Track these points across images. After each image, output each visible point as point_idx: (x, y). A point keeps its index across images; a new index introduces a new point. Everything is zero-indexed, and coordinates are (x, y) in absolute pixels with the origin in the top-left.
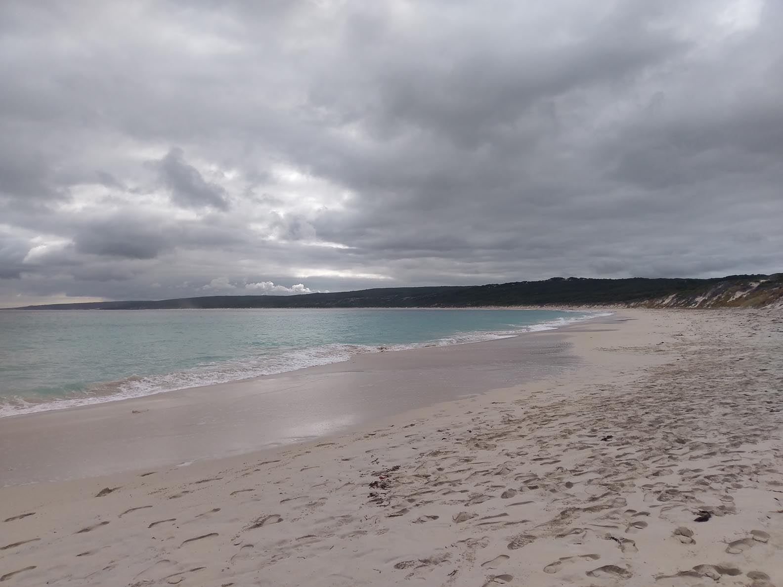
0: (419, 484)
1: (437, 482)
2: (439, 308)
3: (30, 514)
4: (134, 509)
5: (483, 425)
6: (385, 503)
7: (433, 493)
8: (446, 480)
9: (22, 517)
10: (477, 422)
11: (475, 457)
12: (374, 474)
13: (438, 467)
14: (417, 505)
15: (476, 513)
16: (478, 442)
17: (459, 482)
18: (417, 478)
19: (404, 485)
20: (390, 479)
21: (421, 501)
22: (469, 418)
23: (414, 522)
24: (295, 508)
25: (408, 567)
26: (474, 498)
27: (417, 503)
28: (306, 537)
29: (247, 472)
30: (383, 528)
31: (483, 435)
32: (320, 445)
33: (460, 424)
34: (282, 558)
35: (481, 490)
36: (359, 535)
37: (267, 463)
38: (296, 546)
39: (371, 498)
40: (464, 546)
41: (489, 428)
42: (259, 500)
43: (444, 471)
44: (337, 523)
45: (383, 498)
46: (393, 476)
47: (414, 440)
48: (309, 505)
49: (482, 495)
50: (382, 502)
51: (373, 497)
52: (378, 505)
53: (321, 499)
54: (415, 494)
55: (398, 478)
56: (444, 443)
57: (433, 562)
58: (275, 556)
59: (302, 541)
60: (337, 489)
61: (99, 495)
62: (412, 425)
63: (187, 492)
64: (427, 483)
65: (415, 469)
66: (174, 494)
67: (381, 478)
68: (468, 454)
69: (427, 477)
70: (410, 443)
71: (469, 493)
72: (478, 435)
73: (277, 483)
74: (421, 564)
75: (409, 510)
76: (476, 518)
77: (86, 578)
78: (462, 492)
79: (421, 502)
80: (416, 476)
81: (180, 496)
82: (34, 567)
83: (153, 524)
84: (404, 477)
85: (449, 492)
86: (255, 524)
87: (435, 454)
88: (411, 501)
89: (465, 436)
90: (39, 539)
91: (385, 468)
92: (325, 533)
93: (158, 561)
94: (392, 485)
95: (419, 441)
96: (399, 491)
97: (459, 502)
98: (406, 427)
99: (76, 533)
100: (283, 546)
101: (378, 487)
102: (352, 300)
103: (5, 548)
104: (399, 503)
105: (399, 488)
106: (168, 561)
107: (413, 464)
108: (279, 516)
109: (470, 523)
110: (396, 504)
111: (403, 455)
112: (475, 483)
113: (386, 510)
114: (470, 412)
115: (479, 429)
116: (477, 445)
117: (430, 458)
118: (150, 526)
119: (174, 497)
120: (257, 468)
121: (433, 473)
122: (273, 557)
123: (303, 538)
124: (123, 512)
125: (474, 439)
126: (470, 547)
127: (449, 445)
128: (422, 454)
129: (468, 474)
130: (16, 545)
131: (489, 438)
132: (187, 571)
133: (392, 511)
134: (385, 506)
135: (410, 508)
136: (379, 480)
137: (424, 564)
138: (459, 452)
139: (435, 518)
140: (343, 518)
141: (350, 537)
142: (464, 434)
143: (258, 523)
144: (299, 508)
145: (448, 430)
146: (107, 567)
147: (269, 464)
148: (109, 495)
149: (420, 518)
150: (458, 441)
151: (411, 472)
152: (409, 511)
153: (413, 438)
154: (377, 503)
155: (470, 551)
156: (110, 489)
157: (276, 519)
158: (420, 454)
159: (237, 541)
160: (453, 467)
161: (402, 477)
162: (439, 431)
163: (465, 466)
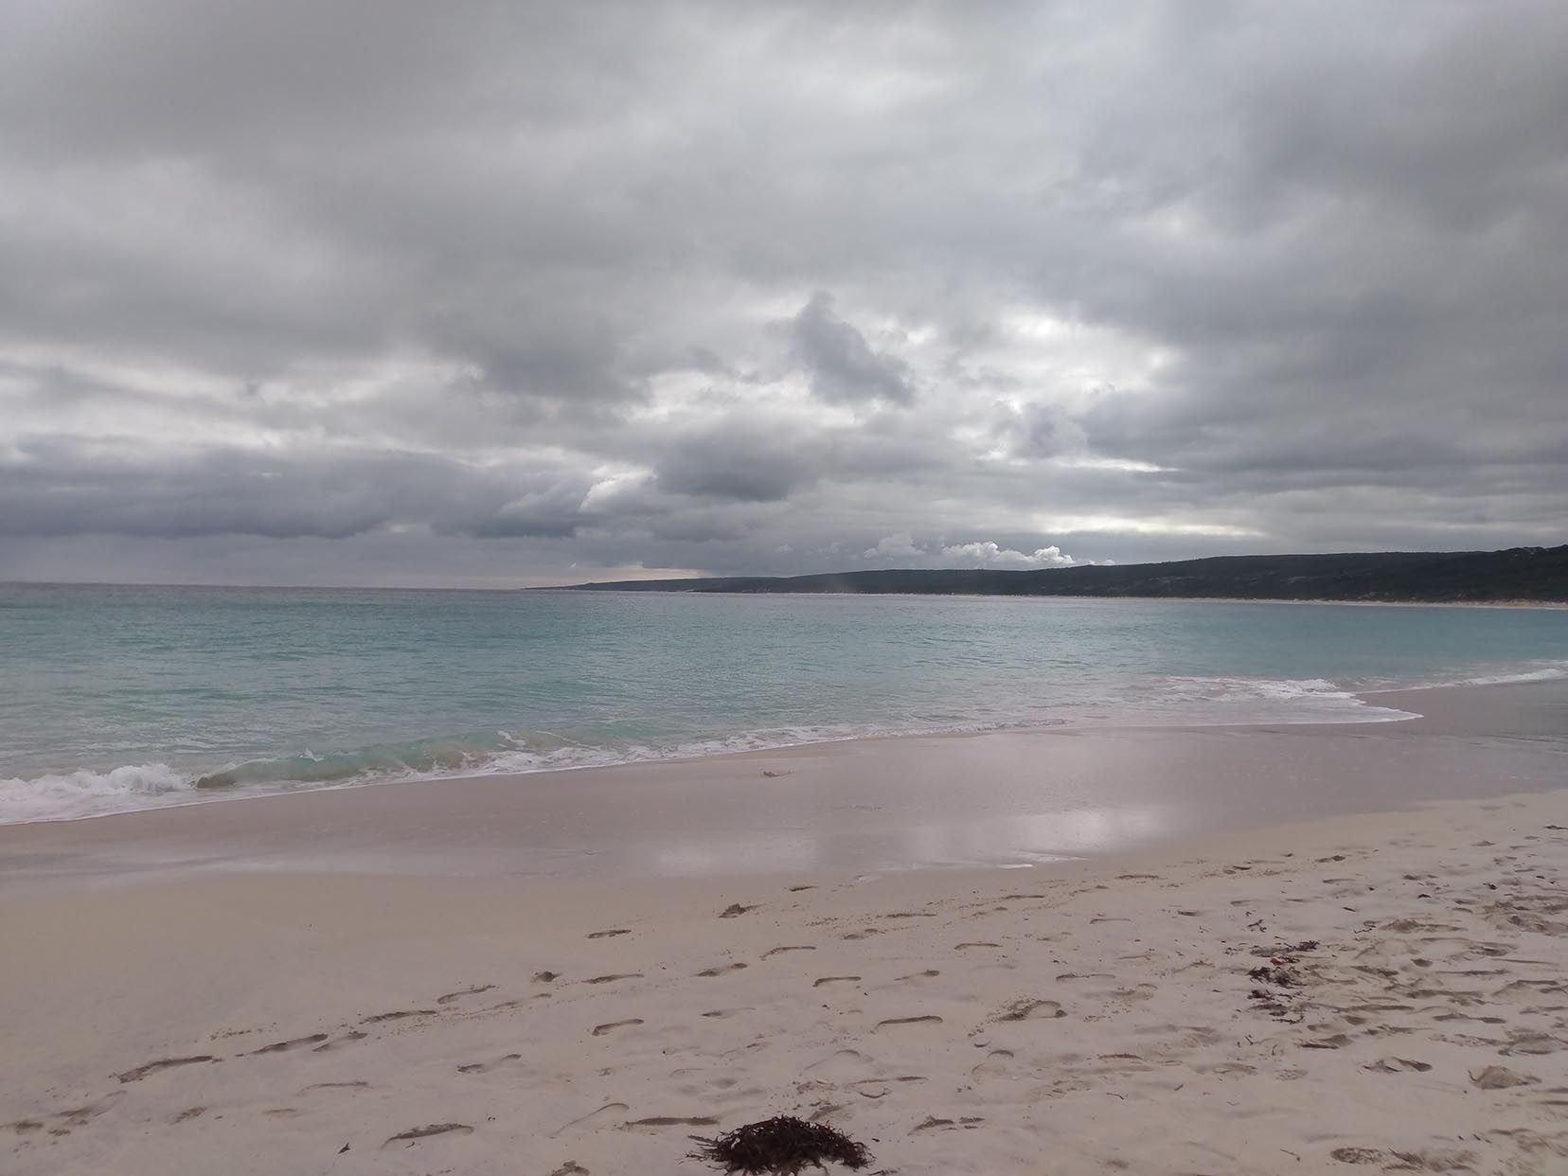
0: (1371, 987)
1: (1415, 990)
2: (1378, 603)
3: (624, 932)
4: (784, 949)
5: (1525, 877)
6: (1290, 1016)
7: (1409, 1011)
8: (1441, 988)
9: (613, 933)
10: (1510, 867)
11: (1513, 947)
12: (1257, 952)
13: (1417, 957)
14: (1372, 1032)
15: (1534, 1074)
16: (1519, 914)
17: (1477, 997)
18: (1364, 973)
19: (1331, 984)
20: (1297, 967)
21: (1380, 1025)
22: (1487, 856)
23: (1366, 1068)
24: (1088, 996)
25: (1366, 1163)
26: (1523, 1039)
27: (1373, 1027)
28: (1121, 1056)
29: (980, 909)
30: (1292, 1068)
31: (1530, 899)
32: (1125, 876)
33: (1463, 868)
34: (1073, 1089)
35: (1541, 1024)
36: (1239, 1074)
37: (1018, 897)
38: (1101, 1071)
39: (1257, 1002)
40: (1510, 1145)
41: (1545, 883)
42: (1012, 968)
43: (1433, 968)
44: (1185, 1040)
45: (1286, 1004)
46: (1303, 963)
47: (1346, 890)
48: (1119, 994)
49: (1545, 1037)
50: (1283, 1014)
51: (1259, 999)
52: (1275, 1018)
53: (1142, 985)
54: (1363, 1008)
55: (1317, 966)
56: (1423, 906)
57: (1431, 1164)
58: (1059, 1082)
59: (1112, 1063)
60: (1175, 971)
61: (724, 915)
62: (1337, 858)
63: (875, 931)
64: (1389, 988)
65: (1356, 953)
66: (851, 931)
67: (1274, 962)
68: (1492, 936)
69: (1388, 974)
70: (1336, 895)
71: (1509, 1027)
72: (1517, 898)
73: (1045, 939)
74: (1400, 1162)
75: (1352, 1039)
76: (1535, 1086)
77: (722, 1056)
78: (1487, 1020)
79: (1381, 1027)
80: (1360, 968)
81: (862, 937)
82: (640, 1021)
83: (821, 981)
84: (1332, 967)
85: (1451, 1017)
86: (1010, 1012)
87: (1405, 926)
88: (1356, 1021)
89: (1478, 896)
90: (642, 976)
91: (1282, 942)
92: (1162, 1055)
93: (838, 1050)
94: (1303, 980)
95: (1358, 893)
96: (1321, 996)
97: (1483, 1043)
98: (1322, 861)
99: (695, 975)
100: (1075, 1065)
101: (1269, 979)
102: (1166, 581)
103: (595, 981)
104: (1326, 1021)
105: (1319, 989)
106: (855, 1053)
107: (1349, 942)
108: (1058, 1005)
109: (1519, 1095)
110: (1318, 1022)
111: (1322, 920)
112: (1522, 1008)
113: (1295, 1031)
114: (1487, 843)
115: (1516, 885)
116: (1516, 921)
117: (1392, 933)
118: (817, 984)
119: (852, 937)
120: (999, 905)
121: (1405, 969)
122: (1056, 1084)
123: (1113, 1056)
124: (768, 951)
125: (1506, 905)
126: (1526, 1149)
127: (1440, 912)
128: (1370, 925)
129: (1499, 983)
130: (610, 979)
131: (1547, 908)
132: (893, 1079)
133: (1309, 1036)
134: (1291, 1022)
135: (1356, 1036)
136: (1272, 967)
137: (1408, 1163)
138: (1467, 930)
139: (1421, 1067)
140: (1196, 1032)
141: (1216, 1072)
142: (1475, 892)
143: (1017, 1012)
144: (1097, 995)
145: (1431, 877)
146: (754, 1045)
147: (1022, 899)
148: (741, 917)
149: (1382, 1062)
150: (1462, 906)
151: (1346, 960)
152: (1352, 1042)
153: (1343, 885)
154: (1273, 1014)
155: (1527, 1157)
156: (741, 906)
157: (1052, 1011)
158: (1365, 924)
159: (980, 1039)
160: (1456, 962)
161: (1326, 967)
162: (1409, 877)
163: (1487, 963)
